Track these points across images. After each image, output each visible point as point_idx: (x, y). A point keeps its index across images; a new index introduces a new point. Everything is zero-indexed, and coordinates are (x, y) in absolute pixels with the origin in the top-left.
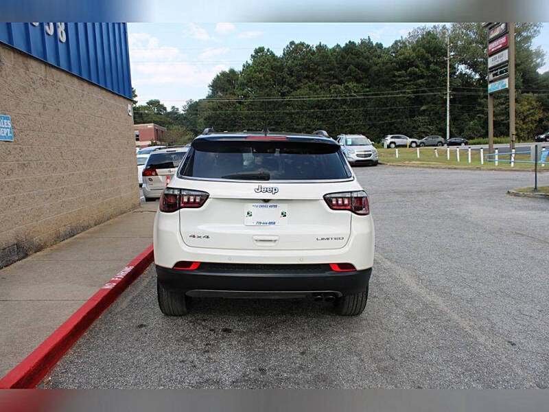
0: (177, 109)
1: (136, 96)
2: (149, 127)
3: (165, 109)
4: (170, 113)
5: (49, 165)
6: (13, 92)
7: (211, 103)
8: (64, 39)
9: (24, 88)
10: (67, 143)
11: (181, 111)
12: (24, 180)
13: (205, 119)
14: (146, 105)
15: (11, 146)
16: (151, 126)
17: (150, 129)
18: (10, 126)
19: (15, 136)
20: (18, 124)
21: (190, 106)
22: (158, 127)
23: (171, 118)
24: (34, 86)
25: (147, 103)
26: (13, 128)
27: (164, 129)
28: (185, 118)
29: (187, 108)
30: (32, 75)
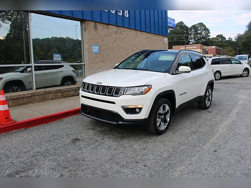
0: (232, 39)
1: (210, 33)
2: (213, 47)
3: (225, 39)
4: (228, 41)
5: (115, 62)
6: (101, 37)
7: (247, 35)
8: (127, 16)
9: (106, 35)
10: (125, 54)
11: (233, 40)
12: (103, 66)
13: (242, 44)
14: (216, 37)
15: (98, 55)
16: (214, 47)
17: (214, 48)
18: (98, 48)
19: (100, 51)
20: (102, 47)
21: (239, 37)
22: (217, 48)
23: (227, 43)
24: (111, 34)
25: (216, 36)
26: (99, 49)
27: (221, 49)
28: (235, 43)
29: (237, 38)
30: (111, 31)
